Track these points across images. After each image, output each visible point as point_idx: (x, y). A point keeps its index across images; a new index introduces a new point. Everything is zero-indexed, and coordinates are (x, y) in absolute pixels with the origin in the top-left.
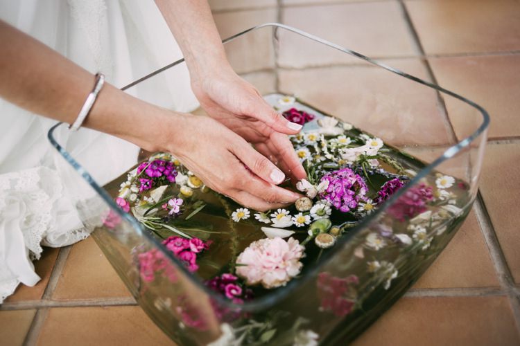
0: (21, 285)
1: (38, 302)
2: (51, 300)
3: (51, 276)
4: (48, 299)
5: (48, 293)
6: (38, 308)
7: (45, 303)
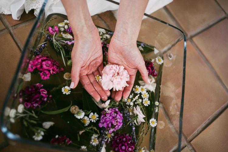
0: (11, 15)
1: (9, 26)
2: (13, 30)
3: (23, 22)
4: (12, 29)
5: (15, 27)
6: (7, 28)
7: (11, 29)
